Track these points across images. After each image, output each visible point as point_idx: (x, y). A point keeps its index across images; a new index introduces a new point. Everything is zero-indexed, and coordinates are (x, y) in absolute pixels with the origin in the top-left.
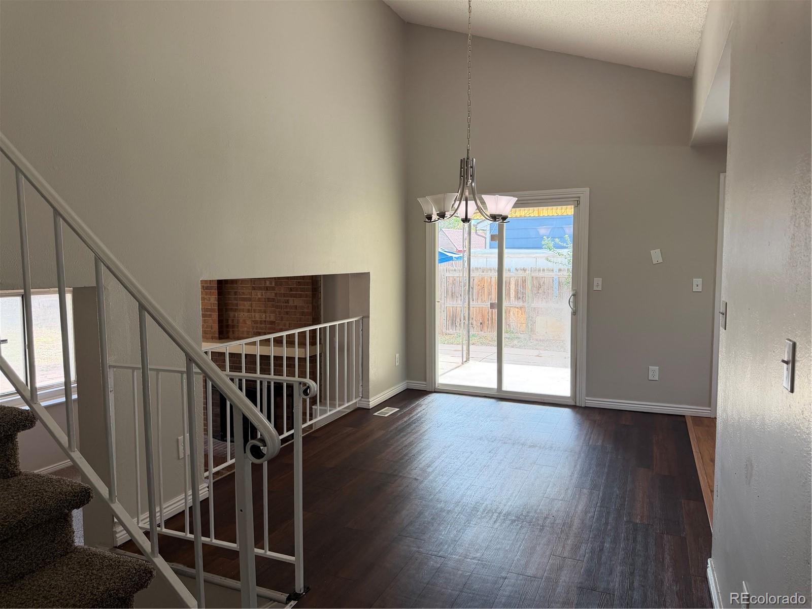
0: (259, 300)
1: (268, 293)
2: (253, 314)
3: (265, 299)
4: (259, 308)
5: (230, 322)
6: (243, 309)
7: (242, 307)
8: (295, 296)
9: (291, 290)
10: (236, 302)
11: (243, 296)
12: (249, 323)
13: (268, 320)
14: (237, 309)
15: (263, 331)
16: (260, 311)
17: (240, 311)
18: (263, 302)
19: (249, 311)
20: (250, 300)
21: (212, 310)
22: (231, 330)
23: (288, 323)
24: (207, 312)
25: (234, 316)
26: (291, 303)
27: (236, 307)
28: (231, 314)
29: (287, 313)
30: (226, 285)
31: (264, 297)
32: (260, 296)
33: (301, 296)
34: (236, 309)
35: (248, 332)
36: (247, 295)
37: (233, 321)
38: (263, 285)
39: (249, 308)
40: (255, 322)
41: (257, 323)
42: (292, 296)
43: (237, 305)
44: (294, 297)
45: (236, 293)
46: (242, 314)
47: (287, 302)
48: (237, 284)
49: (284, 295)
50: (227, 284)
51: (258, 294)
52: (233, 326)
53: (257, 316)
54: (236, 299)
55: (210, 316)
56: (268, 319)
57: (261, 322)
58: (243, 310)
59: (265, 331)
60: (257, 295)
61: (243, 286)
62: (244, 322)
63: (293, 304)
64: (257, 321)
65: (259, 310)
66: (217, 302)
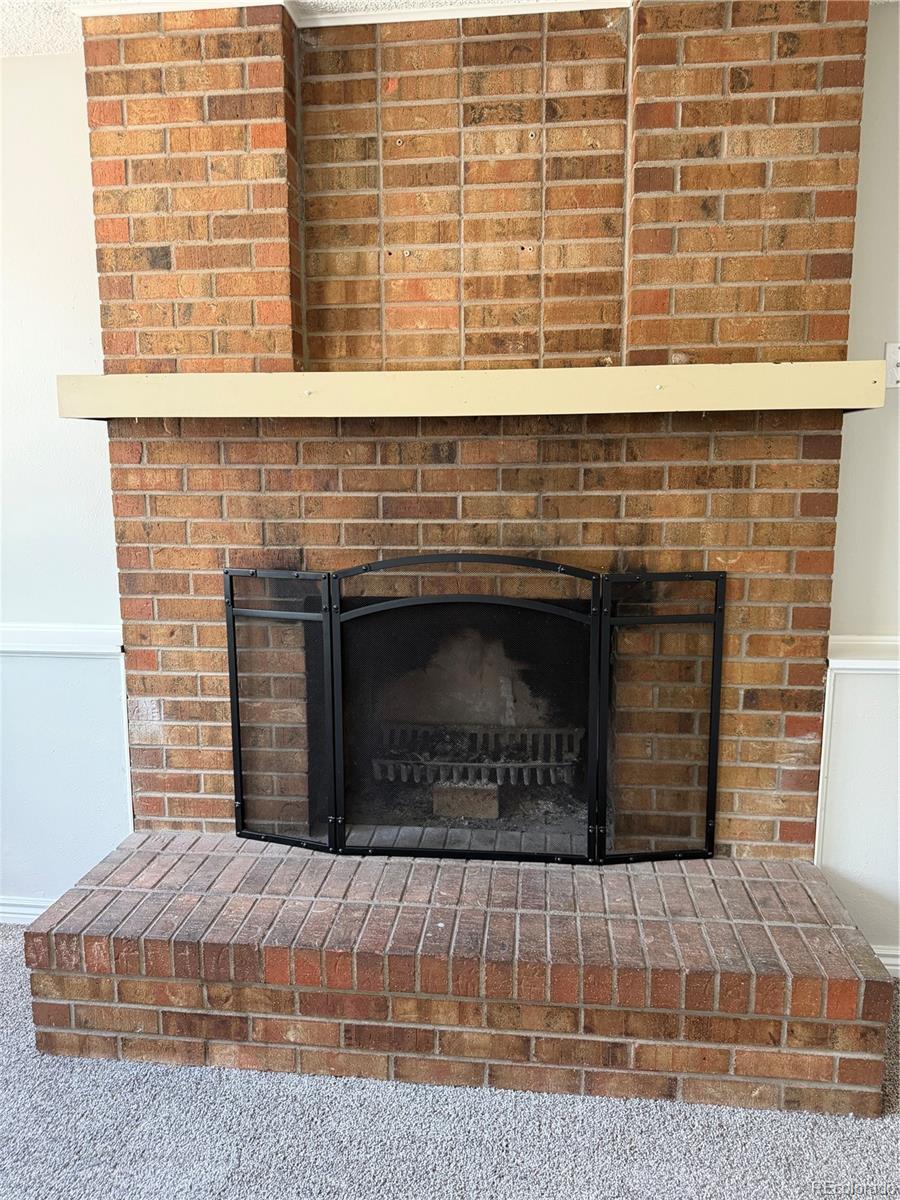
0: (504, 171)
1: (558, 134)
2: (466, 247)
3: (538, 163)
4: (495, 216)
5: (335, 299)
6: (412, 225)
7: (402, 219)
8: (758, 115)
9: (739, 80)
10: (374, 192)
11: (412, 161)
12: (442, 293)
13: (552, 273)
14: (376, 228)
15: (521, 330)
16: (505, 231)
17: (389, 239)
18: (526, 180)
19: (442, 233)
20: (448, 175)
21: (256, 226)
22: (338, 335)
23: (705, 257)
24: (228, 235)
25: (359, 265)
26: (729, 155)
27: (371, 221)
28: (342, 255)
29: (707, 208)
30: (313, 108)
31: (532, 155)
32: (509, 154)
33: (792, 112)
34: (366, 228)
35: (436, 345)
36: (433, 152)
37: (350, 289)
38: (531, 95)
39: (447, 217)
40: (479, 287)
41: (489, 293)
42: (735, 114)
43: (372, 207)
44: (752, 120)
45: (366, 148)
46: (400, 248)
47: (713, 146)
48: (372, 99)
49: (697, 114)
50: (317, 102)
51: (500, 140)
52: (353, 319)
53: (492, 257)
54: (368, 178)
55: (242, 255)
56: (551, 268)
57: (511, 287)
58: (410, 236)
59: (533, 330)
60: (491, 147)
61: (410, 109)
62: (417, 289)
63: (743, 160)
64: (489, 281)
65: (499, 223)
66: (283, 180)
